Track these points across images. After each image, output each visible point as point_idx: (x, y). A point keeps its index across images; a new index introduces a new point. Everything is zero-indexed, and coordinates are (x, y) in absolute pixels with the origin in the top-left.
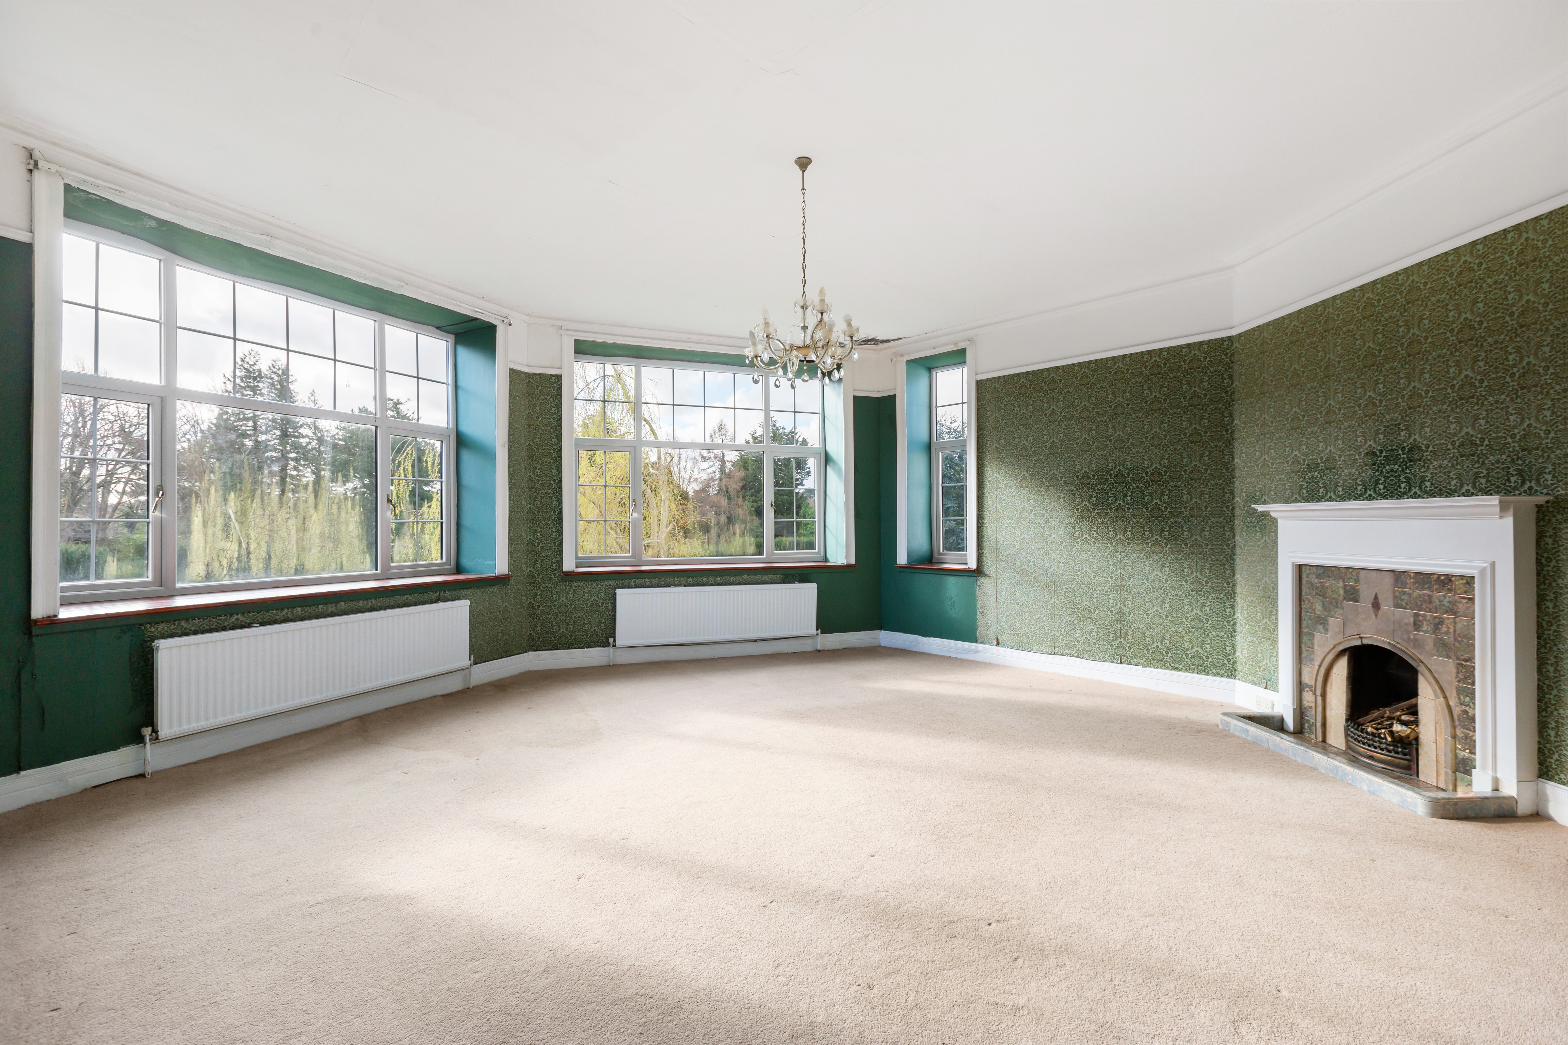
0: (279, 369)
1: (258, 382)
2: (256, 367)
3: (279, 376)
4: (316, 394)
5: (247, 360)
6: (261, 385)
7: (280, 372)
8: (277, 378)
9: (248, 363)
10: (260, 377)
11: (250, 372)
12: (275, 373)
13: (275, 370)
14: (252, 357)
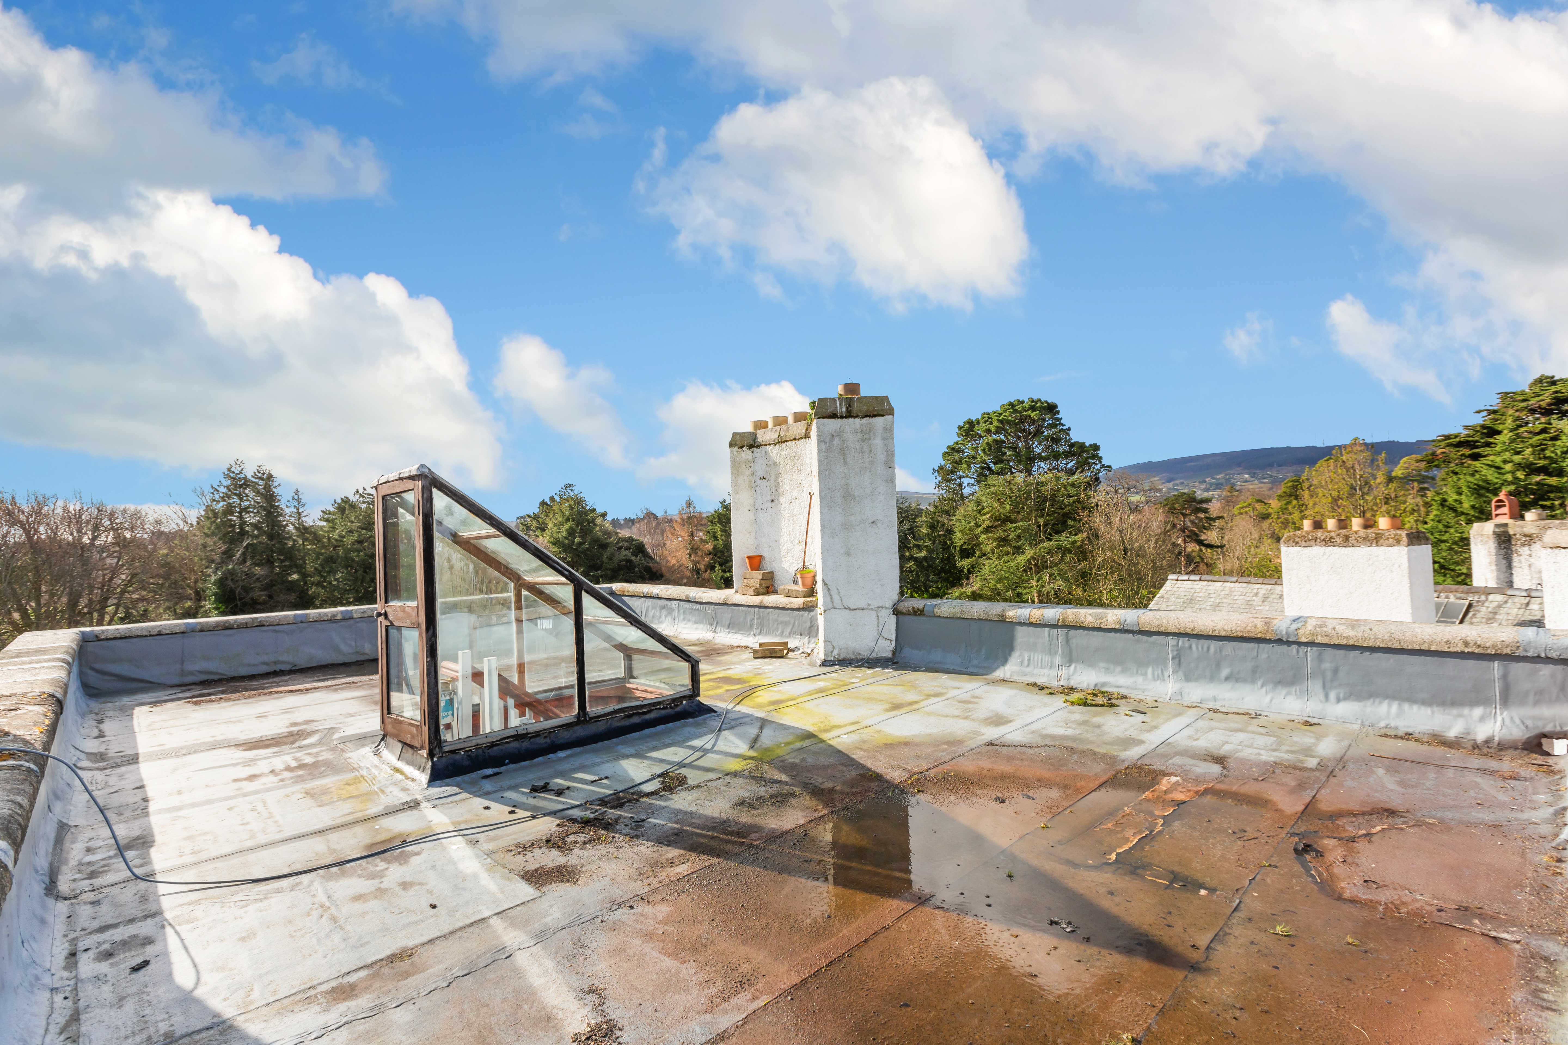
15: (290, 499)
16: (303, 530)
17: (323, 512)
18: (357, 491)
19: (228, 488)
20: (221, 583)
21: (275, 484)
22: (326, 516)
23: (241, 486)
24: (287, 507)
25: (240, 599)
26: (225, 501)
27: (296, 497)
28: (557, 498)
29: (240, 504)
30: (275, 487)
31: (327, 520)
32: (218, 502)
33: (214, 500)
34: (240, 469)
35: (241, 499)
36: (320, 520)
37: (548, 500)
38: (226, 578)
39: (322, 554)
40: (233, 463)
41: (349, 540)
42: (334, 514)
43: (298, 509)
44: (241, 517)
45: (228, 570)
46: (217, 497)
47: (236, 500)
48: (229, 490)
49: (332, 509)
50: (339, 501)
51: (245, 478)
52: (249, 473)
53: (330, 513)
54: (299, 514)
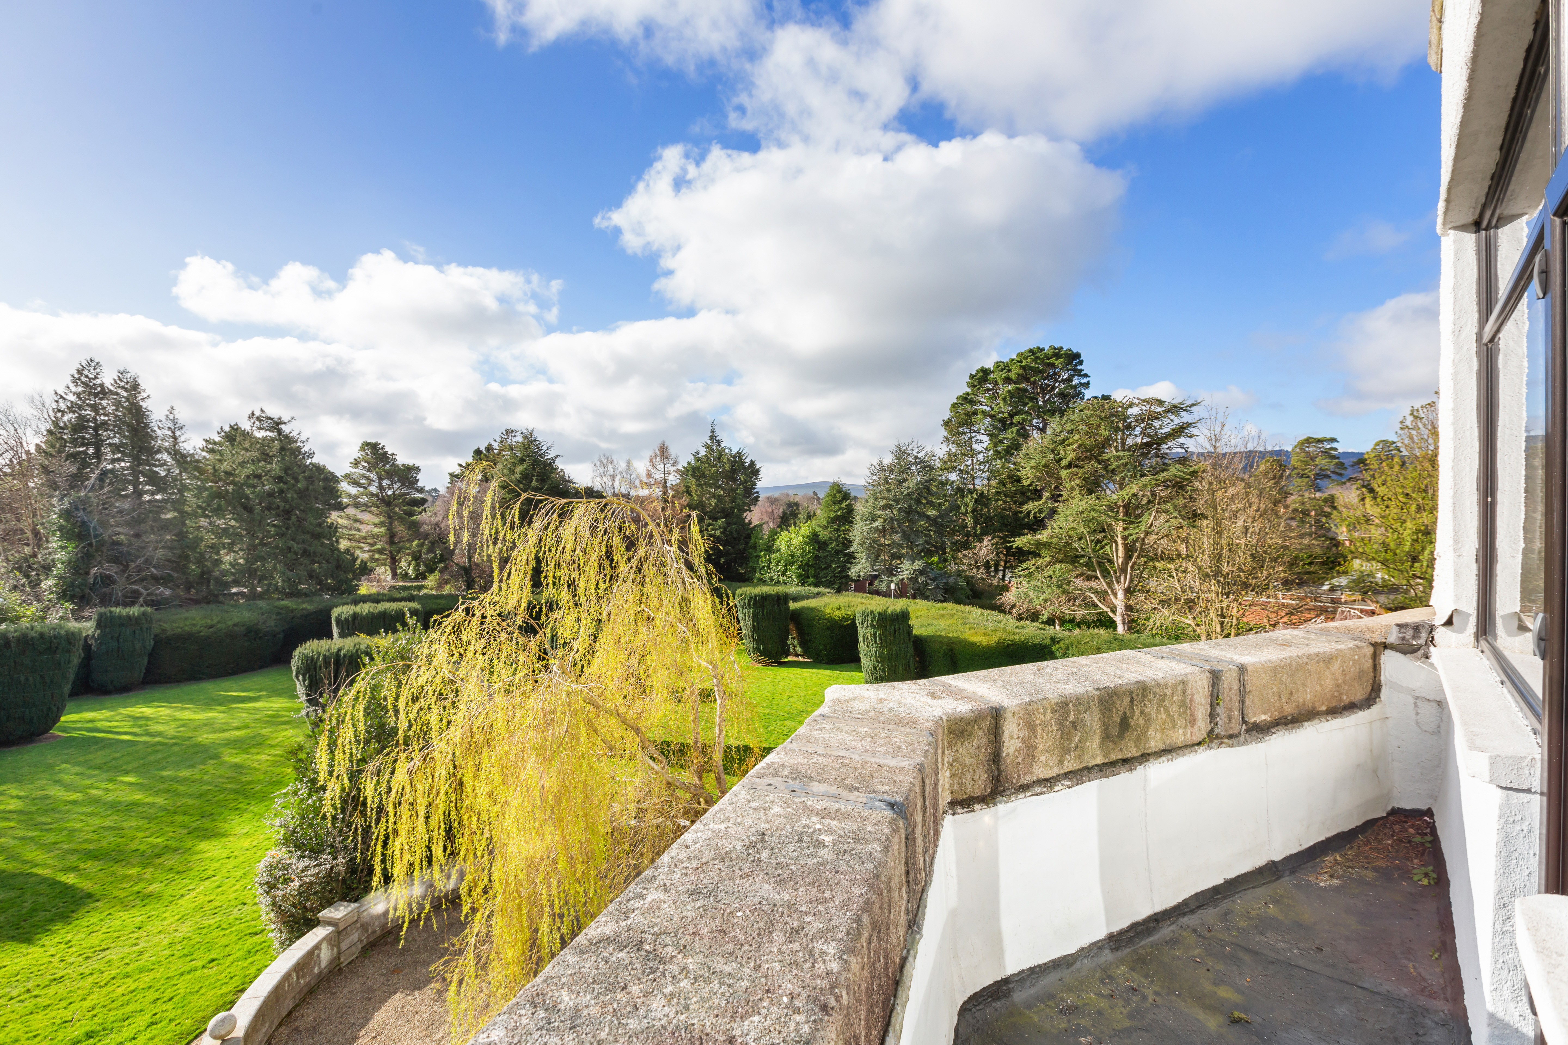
0: (127, 383)
1: (101, 399)
2: (98, 382)
3: (126, 390)
4: (175, 412)
5: (86, 372)
6: (104, 402)
7: (128, 386)
8: (124, 394)
9: (87, 376)
10: (104, 393)
11: (91, 388)
12: (123, 387)
13: (122, 384)
14: (92, 369)
15: (163, 419)
16: (182, 459)
17: (206, 441)
18: (253, 414)
19: (78, 395)
20: (66, 514)
21: (144, 395)
22: (211, 447)
23: (96, 395)
24: (159, 428)
25: (96, 536)
26: (74, 412)
27: (171, 417)
28: (496, 445)
29: (95, 419)
30: (143, 399)
31: (212, 451)
32: (63, 413)
33: (59, 411)
34: (95, 373)
35: (97, 413)
36: (203, 450)
37: (483, 449)
38: (77, 509)
39: (206, 489)
40: (84, 363)
41: (243, 474)
42: (220, 444)
43: (173, 433)
44: (97, 435)
45: (79, 498)
46: (63, 406)
47: (88, 412)
48: (80, 399)
49: (217, 439)
50: (227, 429)
51: (102, 385)
52: (107, 379)
53: (215, 443)
54: (175, 438)
